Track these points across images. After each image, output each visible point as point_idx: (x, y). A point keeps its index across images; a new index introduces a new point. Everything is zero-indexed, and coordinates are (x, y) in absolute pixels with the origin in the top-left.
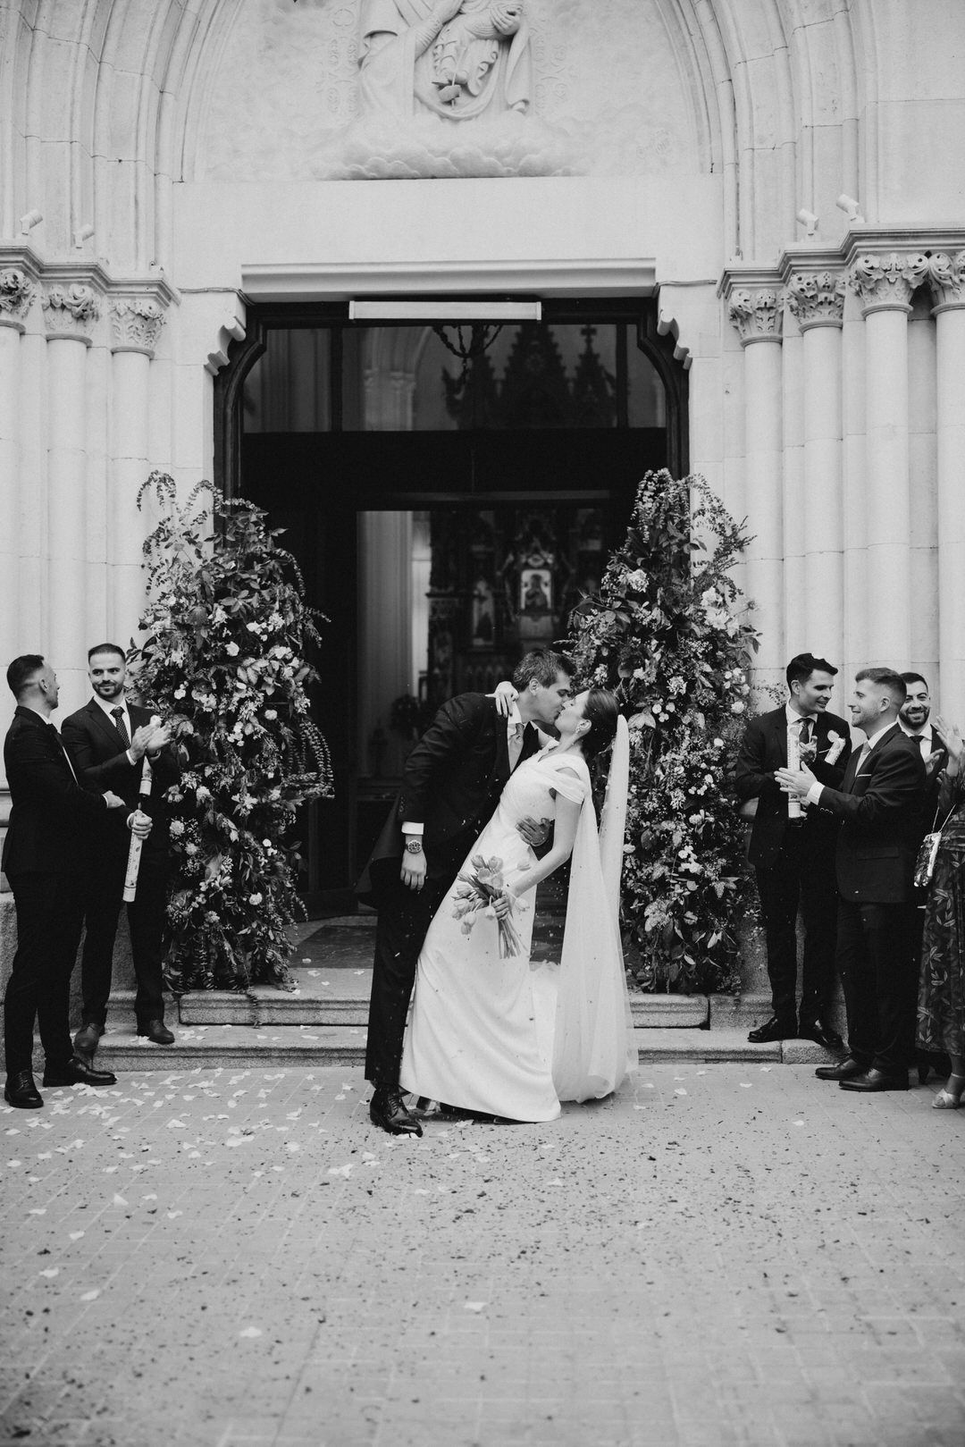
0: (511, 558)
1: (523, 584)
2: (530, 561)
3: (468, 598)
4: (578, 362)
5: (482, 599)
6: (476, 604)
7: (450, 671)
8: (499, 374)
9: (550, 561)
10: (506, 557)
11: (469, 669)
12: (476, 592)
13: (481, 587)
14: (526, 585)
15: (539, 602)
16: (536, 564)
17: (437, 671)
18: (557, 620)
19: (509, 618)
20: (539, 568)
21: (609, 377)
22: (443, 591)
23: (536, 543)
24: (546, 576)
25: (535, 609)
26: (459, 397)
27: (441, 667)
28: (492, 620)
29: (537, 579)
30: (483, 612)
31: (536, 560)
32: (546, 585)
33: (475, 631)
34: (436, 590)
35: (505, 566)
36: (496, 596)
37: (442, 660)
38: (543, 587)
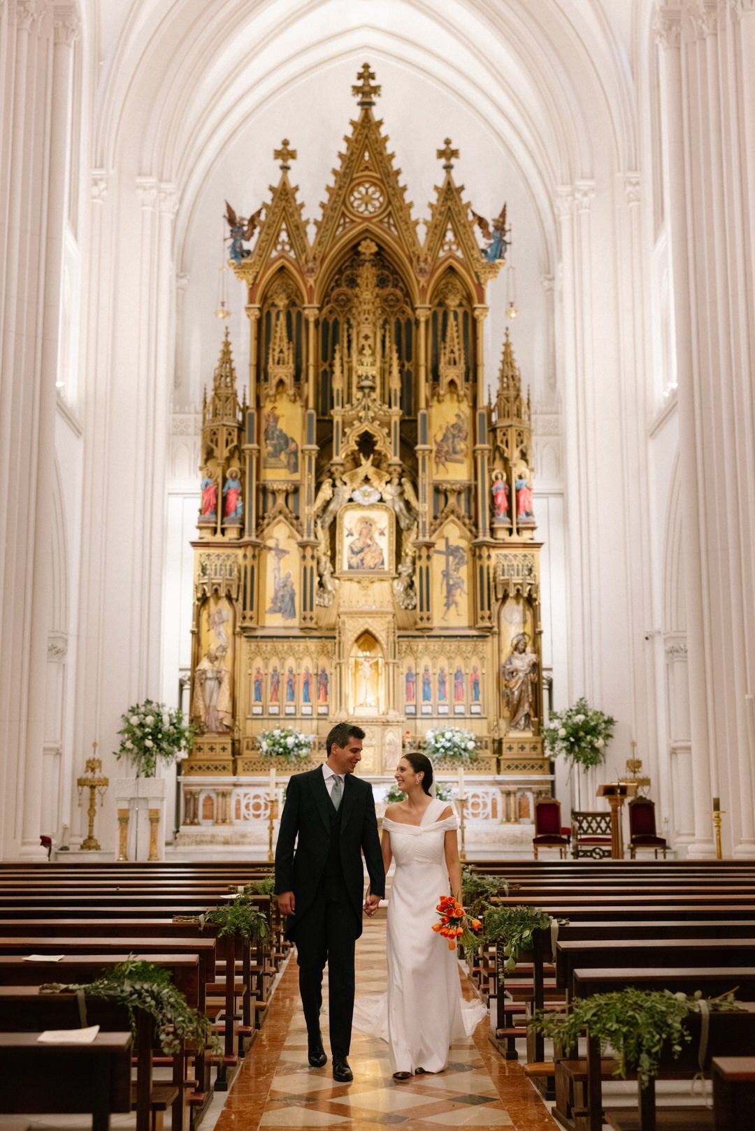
0: (326, 491)
1: (346, 532)
2: (357, 496)
3: (258, 549)
4: (433, 198)
5: (281, 552)
6: (270, 559)
7: (226, 666)
8: (312, 212)
9: (387, 497)
10: (318, 487)
11: (258, 662)
12: (270, 543)
13: (279, 533)
14: (351, 534)
15: (370, 561)
16: (365, 502)
17: (205, 664)
18: (399, 586)
19: (321, 584)
20: (372, 506)
21: (482, 222)
22: (219, 538)
23: (367, 467)
24: (383, 520)
25: (363, 572)
26: (249, 245)
27: (213, 659)
28: (298, 589)
29: (368, 523)
30: (283, 574)
31: (365, 495)
32: (382, 533)
33: (268, 605)
34: (208, 537)
35: (319, 503)
36: (303, 546)
37: (213, 647)
38: (376, 535)
